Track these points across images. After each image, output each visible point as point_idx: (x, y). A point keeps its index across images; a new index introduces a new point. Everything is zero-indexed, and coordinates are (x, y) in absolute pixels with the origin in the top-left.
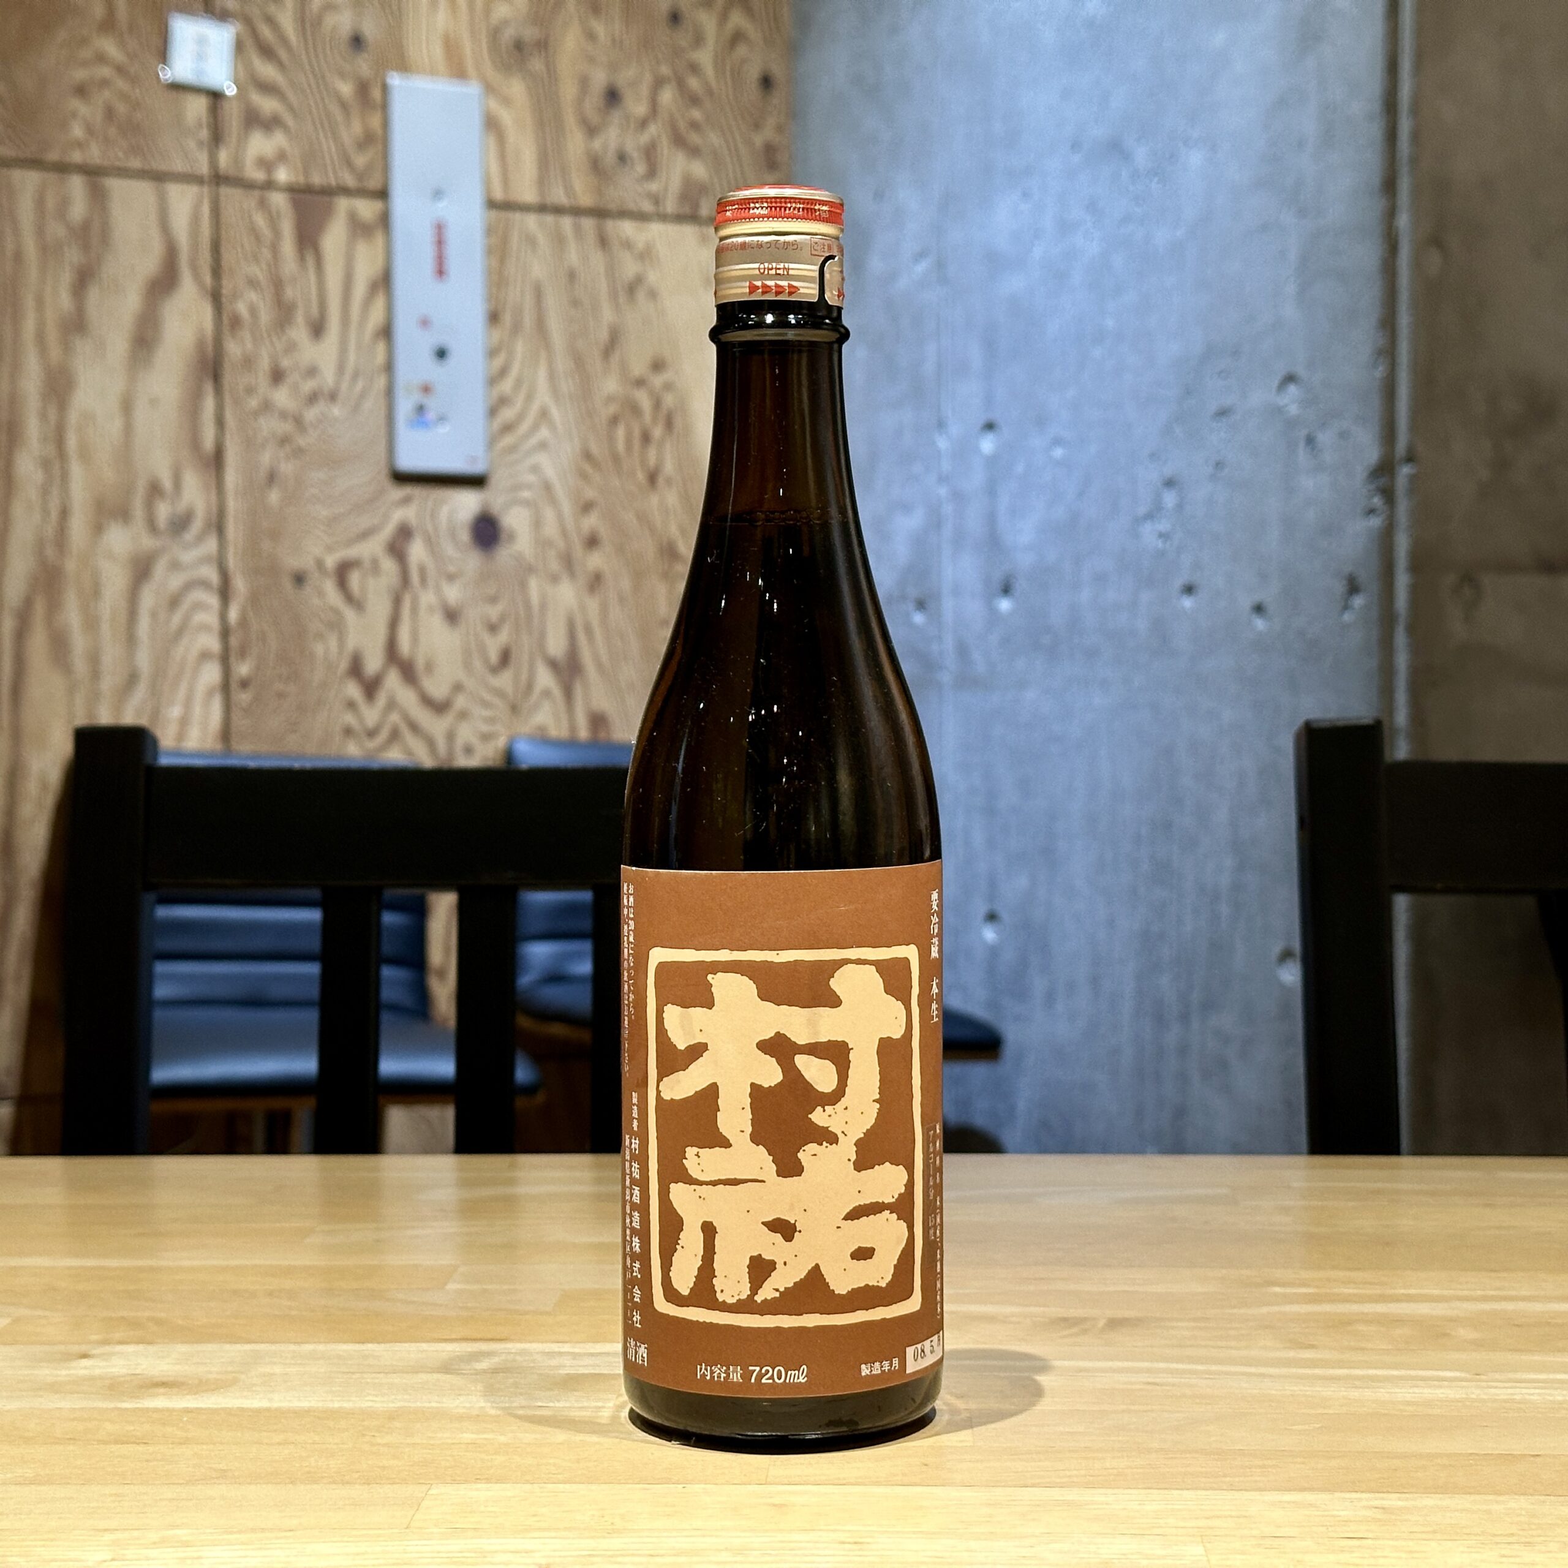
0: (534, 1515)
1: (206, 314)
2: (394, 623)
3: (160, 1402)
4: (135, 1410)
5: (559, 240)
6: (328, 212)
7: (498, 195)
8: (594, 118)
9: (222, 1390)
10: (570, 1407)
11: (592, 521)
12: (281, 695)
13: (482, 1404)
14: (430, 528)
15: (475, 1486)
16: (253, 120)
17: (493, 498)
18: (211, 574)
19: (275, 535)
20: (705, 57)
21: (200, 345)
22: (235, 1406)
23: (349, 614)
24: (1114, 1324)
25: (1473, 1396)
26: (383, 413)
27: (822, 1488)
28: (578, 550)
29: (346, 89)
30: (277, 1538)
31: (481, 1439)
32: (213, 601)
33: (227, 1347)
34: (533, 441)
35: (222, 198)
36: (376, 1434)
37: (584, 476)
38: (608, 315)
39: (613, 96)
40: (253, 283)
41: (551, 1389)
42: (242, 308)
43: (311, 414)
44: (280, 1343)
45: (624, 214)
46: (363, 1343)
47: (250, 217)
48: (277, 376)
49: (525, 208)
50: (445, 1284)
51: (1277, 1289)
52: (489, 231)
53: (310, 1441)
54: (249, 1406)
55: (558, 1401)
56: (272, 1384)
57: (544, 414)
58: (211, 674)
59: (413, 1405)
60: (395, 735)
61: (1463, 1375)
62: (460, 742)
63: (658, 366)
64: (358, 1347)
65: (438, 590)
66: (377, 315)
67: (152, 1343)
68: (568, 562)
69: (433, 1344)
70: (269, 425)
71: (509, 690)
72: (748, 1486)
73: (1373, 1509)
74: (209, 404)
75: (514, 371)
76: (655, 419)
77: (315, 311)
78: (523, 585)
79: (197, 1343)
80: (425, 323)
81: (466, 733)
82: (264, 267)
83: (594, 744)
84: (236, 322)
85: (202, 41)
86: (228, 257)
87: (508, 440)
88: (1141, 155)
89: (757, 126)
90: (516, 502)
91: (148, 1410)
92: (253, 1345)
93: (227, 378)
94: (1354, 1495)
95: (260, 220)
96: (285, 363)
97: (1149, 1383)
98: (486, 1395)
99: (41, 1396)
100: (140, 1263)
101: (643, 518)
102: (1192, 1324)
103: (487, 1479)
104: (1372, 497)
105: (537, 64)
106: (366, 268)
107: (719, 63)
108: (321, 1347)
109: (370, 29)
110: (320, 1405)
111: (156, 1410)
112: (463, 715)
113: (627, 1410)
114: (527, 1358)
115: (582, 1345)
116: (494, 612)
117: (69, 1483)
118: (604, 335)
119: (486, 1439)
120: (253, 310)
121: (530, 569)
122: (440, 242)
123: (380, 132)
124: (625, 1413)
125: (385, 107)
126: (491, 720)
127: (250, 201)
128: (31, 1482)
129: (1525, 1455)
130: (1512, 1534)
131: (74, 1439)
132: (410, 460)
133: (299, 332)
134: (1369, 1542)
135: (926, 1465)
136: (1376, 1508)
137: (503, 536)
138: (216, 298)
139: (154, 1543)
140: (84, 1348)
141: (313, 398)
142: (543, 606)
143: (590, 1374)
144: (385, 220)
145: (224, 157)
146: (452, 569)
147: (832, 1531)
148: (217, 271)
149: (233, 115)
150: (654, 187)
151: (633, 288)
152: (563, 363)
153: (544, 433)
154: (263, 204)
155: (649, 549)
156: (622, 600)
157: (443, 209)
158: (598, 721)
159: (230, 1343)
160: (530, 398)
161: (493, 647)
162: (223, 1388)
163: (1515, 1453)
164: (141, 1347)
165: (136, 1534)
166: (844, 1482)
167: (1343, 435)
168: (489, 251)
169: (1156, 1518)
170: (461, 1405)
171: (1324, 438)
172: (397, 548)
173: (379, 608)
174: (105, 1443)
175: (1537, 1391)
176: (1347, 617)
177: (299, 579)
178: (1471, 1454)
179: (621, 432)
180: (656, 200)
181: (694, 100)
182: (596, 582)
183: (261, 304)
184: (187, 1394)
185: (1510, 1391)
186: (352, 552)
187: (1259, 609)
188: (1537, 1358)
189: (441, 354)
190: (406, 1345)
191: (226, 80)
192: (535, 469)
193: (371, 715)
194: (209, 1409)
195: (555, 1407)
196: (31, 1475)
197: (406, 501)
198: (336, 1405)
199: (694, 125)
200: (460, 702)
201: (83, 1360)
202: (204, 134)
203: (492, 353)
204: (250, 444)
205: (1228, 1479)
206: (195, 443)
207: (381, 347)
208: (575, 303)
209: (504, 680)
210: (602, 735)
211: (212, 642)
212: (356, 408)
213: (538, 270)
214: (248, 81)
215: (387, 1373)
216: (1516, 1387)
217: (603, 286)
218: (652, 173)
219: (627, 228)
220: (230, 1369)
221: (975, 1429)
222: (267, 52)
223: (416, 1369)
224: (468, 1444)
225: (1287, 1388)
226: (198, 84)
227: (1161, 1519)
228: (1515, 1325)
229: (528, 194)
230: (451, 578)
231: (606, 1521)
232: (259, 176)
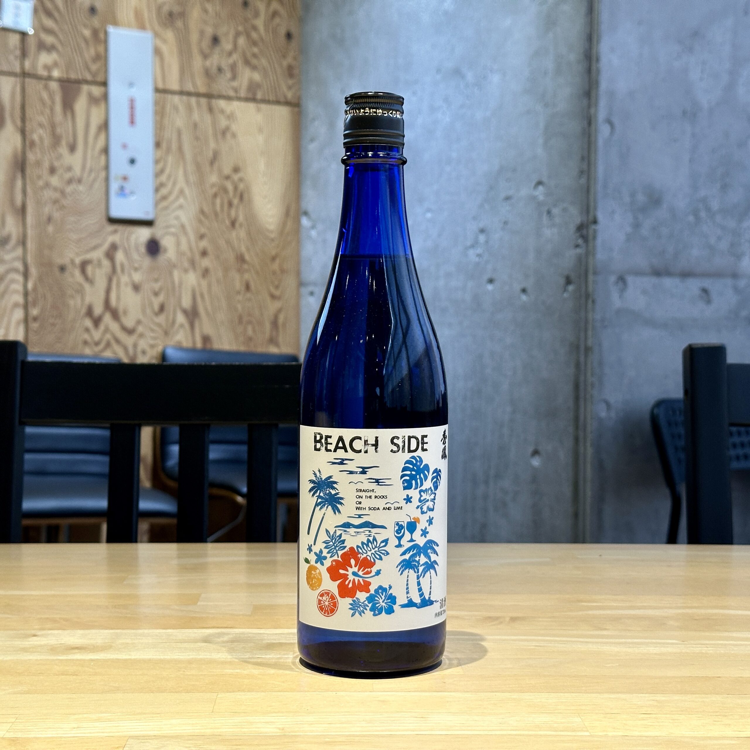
0: (270, 706)
1: (18, 140)
2: (108, 291)
3: (78, 656)
4: (67, 660)
5: (189, 109)
6: (78, 92)
7: (160, 86)
8: (207, 51)
9: (106, 651)
10: (272, 658)
11: (204, 244)
12: (53, 325)
13: (231, 657)
14: (126, 246)
15: (238, 693)
16: (42, 46)
17: (157, 231)
18: (19, 265)
19: (51, 248)
20: (260, 23)
21: (15, 156)
22: (115, 658)
23: (87, 286)
24: (513, 619)
25: (683, 651)
26: (103, 189)
27: (399, 694)
28: (197, 257)
29: (87, 33)
30: (153, 717)
31: (235, 672)
32: (20, 278)
33: (102, 631)
34: (177, 204)
35: (26, 84)
36: (185, 670)
37: (200, 221)
38: (212, 145)
39: (215, 40)
40: (41, 125)
41: (261, 650)
42: (35, 137)
43: (69, 189)
44: (125, 629)
45: (221, 97)
46: (166, 629)
47: (40, 92)
48: (52, 170)
49: (173, 93)
50: (197, 603)
51: (583, 604)
52: (156, 103)
53: (155, 674)
54: (121, 658)
55: (266, 655)
56: (129, 648)
57: (182, 192)
58: (19, 314)
59: (197, 657)
60: (108, 345)
61: (677, 642)
62: (139, 349)
63: (236, 170)
64: (164, 631)
65: (130, 275)
66: (101, 143)
67: (64, 630)
68: (193, 263)
69: (199, 630)
70: (48, 194)
71: (164, 324)
72: (365, 693)
73: (652, 701)
74: (19, 183)
75: (167, 171)
76: (235, 196)
77: (71, 139)
78: (171, 274)
79: (87, 629)
80: (125, 146)
81: (143, 344)
82: (47, 117)
83: (204, 350)
84: (33, 144)
85: (17, 8)
86: (29, 112)
87: (164, 204)
88: (470, 76)
89: (284, 56)
90: (167, 233)
91: (73, 660)
92: (114, 630)
93: (28, 171)
94: (642, 695)
95: (45, 95)
96: (56, 164)
97: (537, 646)
98: (231, 653)
99: (19, 654)
100: (48, 593)
101: (228, 242)
102: (549, 620)
103: (242, 690)
104: (578, 240)
105: (179, 24)
106: (96, 119)
107: (266, 26)
108: (146, 631)
109: (99, 5)
110: (154, 657)
111: (77, 660)
112: (141, 335)
113: (299, 659)
114: (245, 636)
115: (269, 630)
116: (157, 286)
117: (46, 693)
118: (211, 154)
119: (237, 672)
120: (41, 139)
121: (175, 266)
122: (132, 108)
123: (103, 53)
124: (298, 660)
125: (106, 42)
126: (155, 338)
127: (40, 85)
128: (28, 692)
129: (713, 677)
130: (717, 712)
131: (41, 673)
132: (116, 212)
133: (63, 150)
134: (654, 716)
135: (445, 683)
136: (653, 700)
137: (162, 250)
138: (23, 132)
139: (96, 720)
140: (33, 632)
141: (70, 182)
142: (181, 284)
143: (277, 643)
144: (105, 97)
145: (27, 64)
146: (136, 265)
147: (410, 712)
148: (23, 119)
149: (32, 44)
150: (235, 84)
151: (224, 133)
152: (191, 168)
153: (181, 201)
154: (46, 87)
155: (231, 257)
156: (218, 281)
157: (134, 92)
158: (206, 339)
159: (102, 629)
160: (174, 184)
161: (156, 302)
162: (106, 650)
163: (710, 676)
164: (60, 632)
165: (85, 716)
166: (409, 691)
167: (565, 210)
168: (156, 113)
169: (556, 706)
170: (221, 657)
171: (555, 211)
172: (110, 255)
173: (101, 283)
174: (57, 675)
175: (712, 649)
176: (565, 295)
177: (62, 269)
178: (690, 677)
179: (218, 201)
180: (236, 90)
181: (255, 43)
182: (206, 272)
183: (45, 135)
184: (89, 653)
185: (700, 649)
186: (88, 256)
187: (524, 291)
188: (707, 634)
189: (132, 161)
190: (187, 630)
191: (29, 27)
192: (177, 218)
193: (97, 335)
194: (102, 659)
195: (265, 658)
196: (27, 689)
197: (115, 232)
198: (162, 657)
199: (255, 55)
200: (140, 329)
201: (34, 637)
202: (18, 52)
203: (157, 162)
204: (39, 203)
205: (584, 688)
206: (12, 201)
207: (103, 158)
208: (197, 138)
209: (161, 319)
210: (208, 346)
211: (20, 299)
212: (91, 186)
213: (180, 121)
214: (40, 28)
215: (181, 643)
216: (701, 647)
217: (210, 132)
218: (234, 77)
219: (222, 103)
220: (107, 641)
221: (462, 666)
222: (49, 14)
223: (195, 641)
224: (230, 674)
225: (599, 648)
226: (16, 28)
227: (558, 706)
228: (696, 620)
229: (175, 86)
230: (136, 269)
231: (304, 709)
232: (45, 73)
